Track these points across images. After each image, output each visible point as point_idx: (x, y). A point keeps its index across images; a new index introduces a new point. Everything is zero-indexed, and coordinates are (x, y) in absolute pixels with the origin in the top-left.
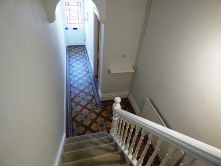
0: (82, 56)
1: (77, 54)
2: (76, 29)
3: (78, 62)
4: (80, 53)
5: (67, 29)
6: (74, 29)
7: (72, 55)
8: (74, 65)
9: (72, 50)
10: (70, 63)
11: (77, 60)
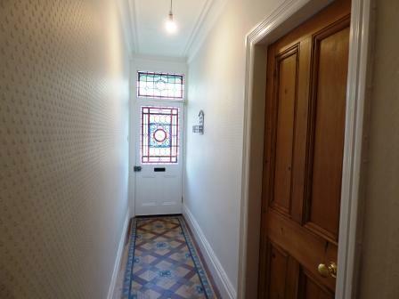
0: (175, 245)
1: (160, 239)
2: (163, 170)
3: (163, 265)
4: (170, 234)
5: (137, 169)
6: (156, 170)
7: (144, 242)
8: (147, 276)
9: (146, 227)
10: (135, 271)
11: (160, 258)
